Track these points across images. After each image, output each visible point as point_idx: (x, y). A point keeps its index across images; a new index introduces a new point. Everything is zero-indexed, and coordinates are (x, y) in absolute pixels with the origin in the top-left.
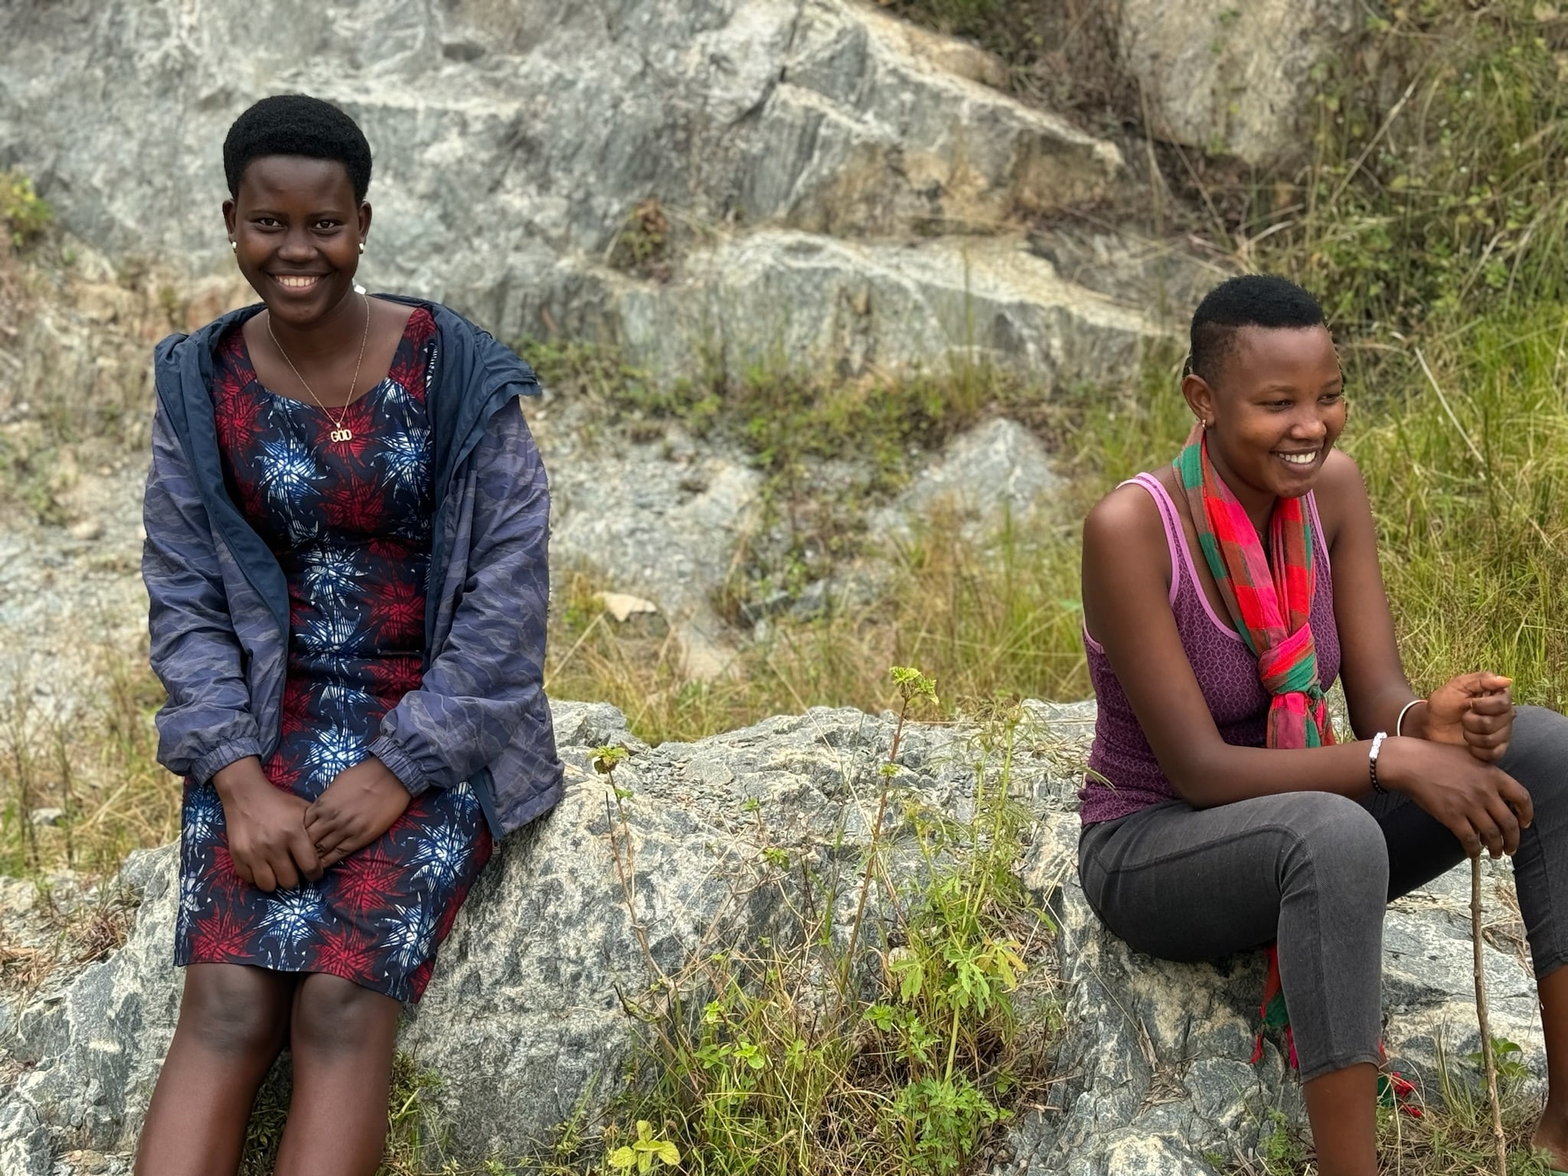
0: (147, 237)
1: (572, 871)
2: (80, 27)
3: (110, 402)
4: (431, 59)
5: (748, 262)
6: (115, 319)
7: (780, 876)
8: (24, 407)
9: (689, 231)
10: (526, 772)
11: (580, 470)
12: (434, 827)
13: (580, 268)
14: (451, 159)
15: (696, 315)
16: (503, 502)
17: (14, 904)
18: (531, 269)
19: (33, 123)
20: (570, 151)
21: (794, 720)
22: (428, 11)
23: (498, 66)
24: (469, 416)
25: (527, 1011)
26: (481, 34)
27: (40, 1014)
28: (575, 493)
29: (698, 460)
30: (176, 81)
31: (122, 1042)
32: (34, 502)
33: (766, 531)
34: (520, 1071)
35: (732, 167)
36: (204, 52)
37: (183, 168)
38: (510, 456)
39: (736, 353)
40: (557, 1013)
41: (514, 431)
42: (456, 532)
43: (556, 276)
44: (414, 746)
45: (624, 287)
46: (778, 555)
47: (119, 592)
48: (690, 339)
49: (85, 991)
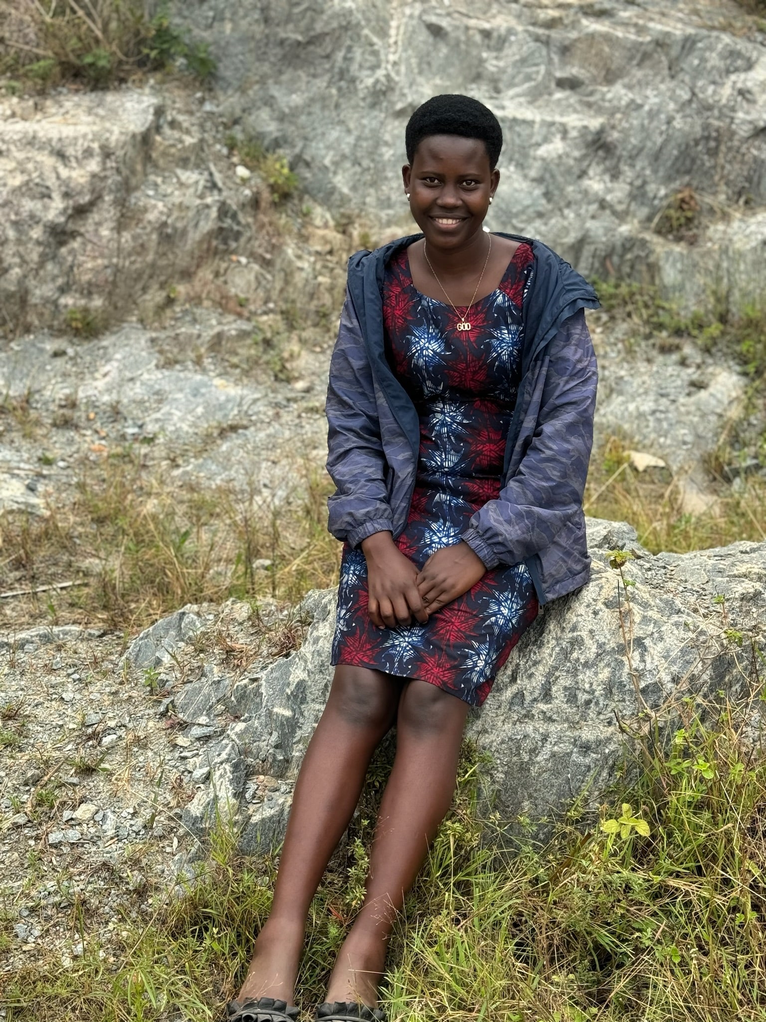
0: (355, 200)
1: (591, 631)
2: (325, 61)
3: (323, 305)
4: (547, 87)
5: (751, 233)
6: (331, 252)
7: (735, 650)
8: (271, 305)
9: (712, 211)
10: (565, 562)
11: (622, 368)
12: (501, 592)
13: (634, 233)
14: (554, 155)
15: (711, 268)
16: (565, 378)
17: (237, 616)
18: (601, 232)
19: (291, 122)
20: (634, 152)
21: (755, 545)
22: (549, 54)
23: (591, 94)
24: (549, 319)
25: (554, 721)
26: (583, 71)
27: (246, 686)
28: (617, 384)
29: (703, 367)
30: (382, 98)
31: (294, 710)
32: (272, 366)
33: (746, 418)
34: (546, 760)
35: (746, 168)
36: (401, 79)
37: (381, 155)
38: (573, 348)
39: (736, 295)
40: (574, 725)
41: (578, 331)
42: (531, 396)
43: (618, 237)
44: (489, 535)
45: (663, 246)
46: (754, 435)
47: (319, 427)
48: (705, 284)
49: (274, 675)
